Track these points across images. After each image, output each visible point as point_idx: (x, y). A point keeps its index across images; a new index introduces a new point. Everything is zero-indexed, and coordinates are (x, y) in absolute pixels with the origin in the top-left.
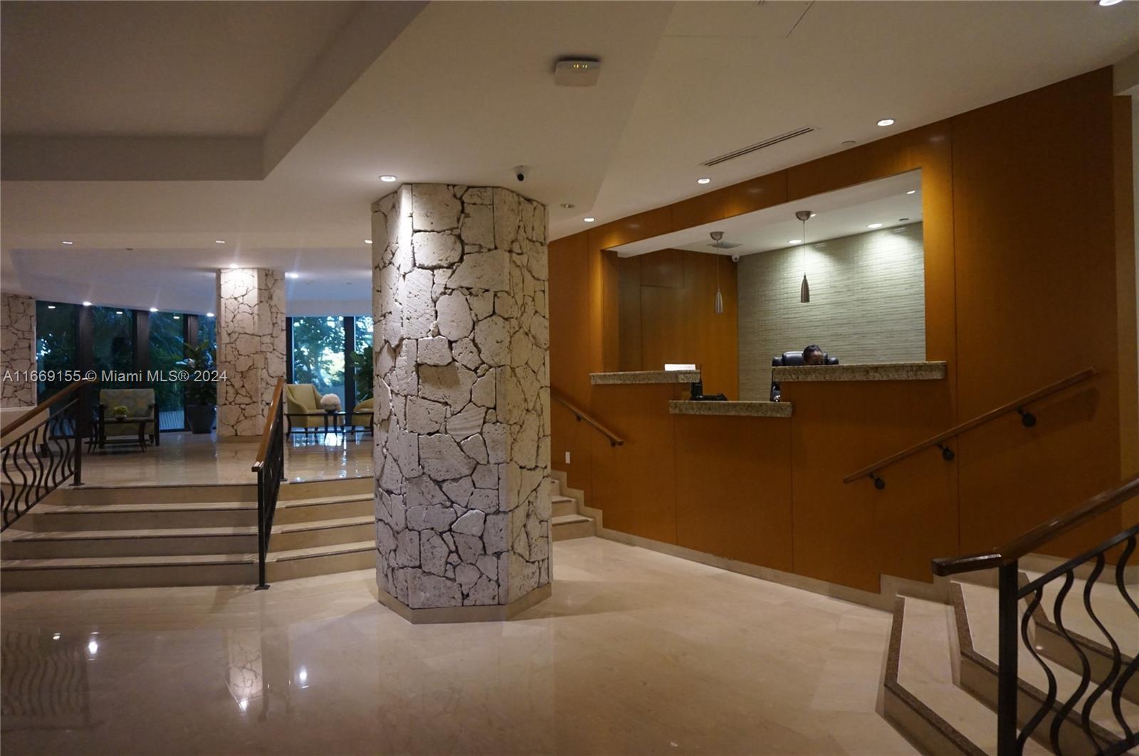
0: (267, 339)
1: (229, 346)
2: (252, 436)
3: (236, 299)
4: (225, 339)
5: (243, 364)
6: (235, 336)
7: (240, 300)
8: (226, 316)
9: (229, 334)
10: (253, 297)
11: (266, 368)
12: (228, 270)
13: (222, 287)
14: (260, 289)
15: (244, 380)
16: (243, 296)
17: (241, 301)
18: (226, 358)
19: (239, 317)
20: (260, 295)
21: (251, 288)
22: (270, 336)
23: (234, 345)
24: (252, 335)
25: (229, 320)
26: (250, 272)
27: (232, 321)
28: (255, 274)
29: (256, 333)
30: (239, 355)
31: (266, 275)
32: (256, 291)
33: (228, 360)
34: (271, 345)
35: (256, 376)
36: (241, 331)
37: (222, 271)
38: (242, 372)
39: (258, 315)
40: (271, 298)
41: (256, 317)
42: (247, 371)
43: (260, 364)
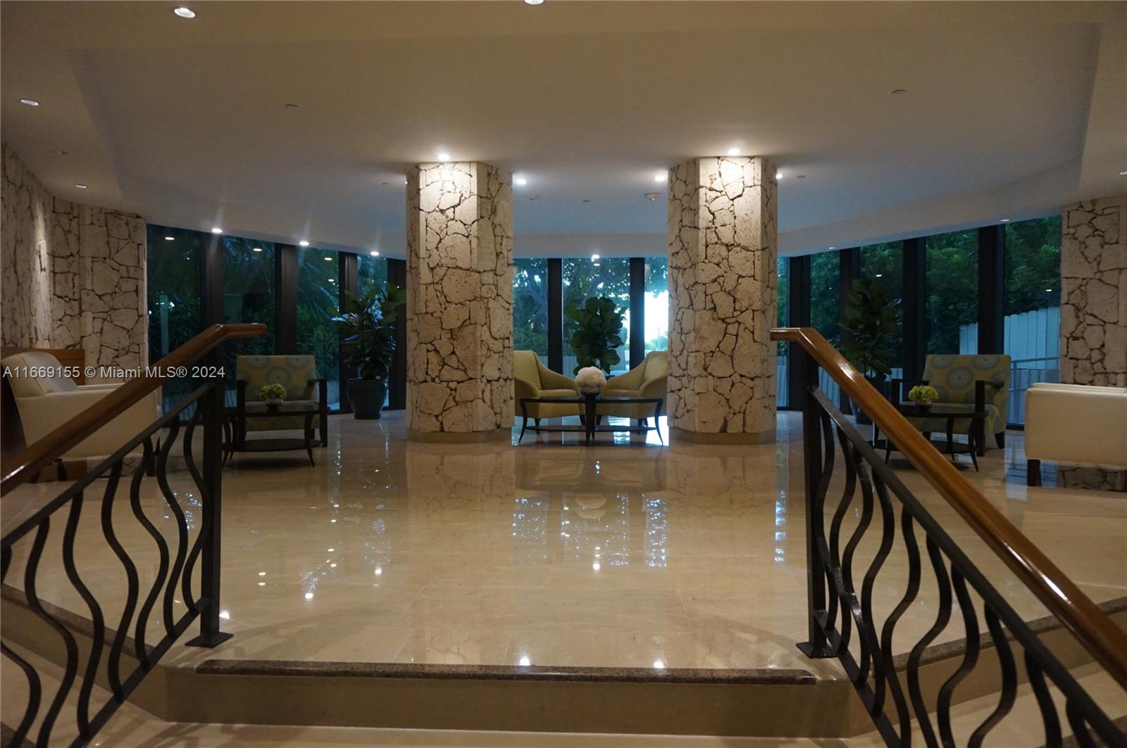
0: (489, 278)
1: (431, 288)
2: (467, 433)
3: (442, 211)
4: (426, 276)
5: (453, 317)
6: (441, 272)
7: (450, 213)
8: (427, 240)
9: (432, 269)
10: (470, 208)
11: (488, 324)
12: (432, 166)
13: (421, 192)
14: (480, 196)
15: (455, 343)
16: (454, 207)
17: (451, 215)
18: (426, 306)
19: (447, 241)
20: (480, 206)
21: (466, 195)
22: (492, 274)
23: (439, 287)
24: (469, 270)
25: (432, 246)
26: (466, 168)
27: (437, 248)
28: (474, 173)
29: (474, 267)
30: (447, 302)
31: (489, 175)
32: (474, 198)
33: (430, 310)
34: (493, 287)
35: (474, 334)
36: (451, 263)
37: (422, 167)
38: (451, 330)
39: (478, 238)
40: (494, 212)
41: (474, 241)
42: (459, 328)
43: (480, 317)
